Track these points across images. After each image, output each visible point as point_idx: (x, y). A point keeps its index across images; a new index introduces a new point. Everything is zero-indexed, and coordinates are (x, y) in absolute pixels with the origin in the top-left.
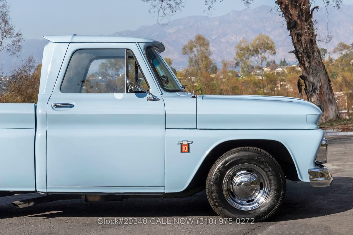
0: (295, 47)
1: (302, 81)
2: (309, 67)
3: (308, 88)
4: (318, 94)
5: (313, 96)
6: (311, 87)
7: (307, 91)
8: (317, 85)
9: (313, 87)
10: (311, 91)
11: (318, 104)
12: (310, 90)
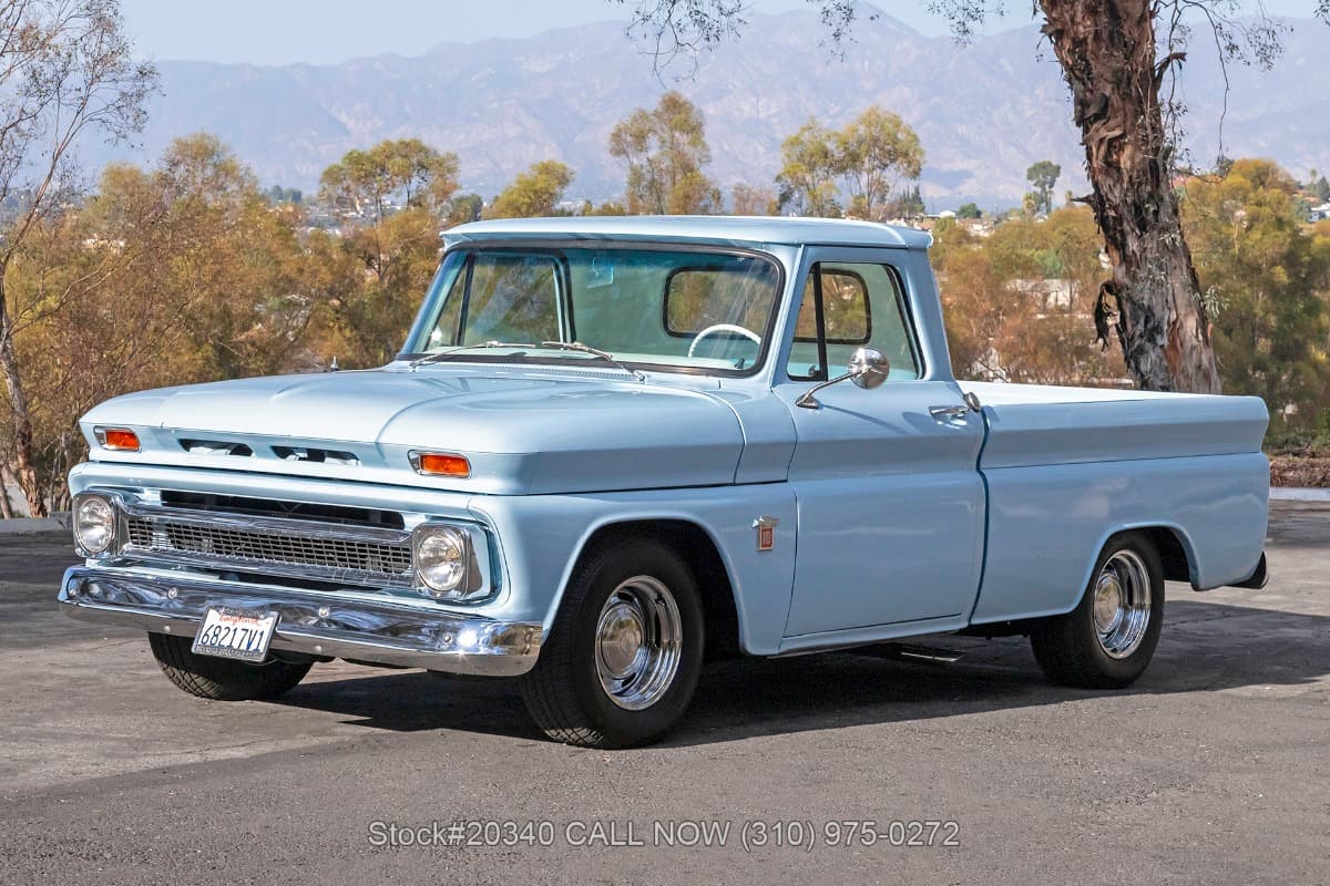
0: (1096, 185)
1: (1111, 300)
2: (1138, 254)
3: (1129, 326)
4: (1162, 346)
5: (1147, 352)
6: (1142, 321)
7: (1124, 335)
8: (1162, 318)
9: (1146, 322)
10: (1141, 336)
11: (1162, 380)
12: (1138, 333)
